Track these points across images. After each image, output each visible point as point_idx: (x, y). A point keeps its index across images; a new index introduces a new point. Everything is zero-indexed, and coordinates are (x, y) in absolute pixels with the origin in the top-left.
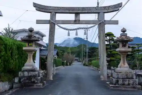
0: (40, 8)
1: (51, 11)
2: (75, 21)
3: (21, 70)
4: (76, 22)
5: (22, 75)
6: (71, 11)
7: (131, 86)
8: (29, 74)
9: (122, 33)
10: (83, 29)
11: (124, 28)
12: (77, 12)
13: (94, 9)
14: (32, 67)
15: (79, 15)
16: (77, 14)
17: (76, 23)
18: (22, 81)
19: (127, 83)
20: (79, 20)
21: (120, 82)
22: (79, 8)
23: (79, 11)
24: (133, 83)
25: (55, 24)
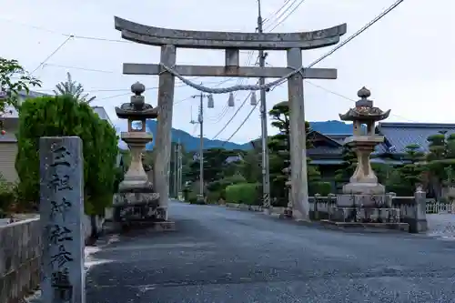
0: (132, 32)
1: (163, 41)
2: (227, 68)
3: (116, 190)
4: (230, 70)
5: (121, 200)
6: (216, 43)
7: (384, 223)
8: (138, 198)
9: (360, 98)
10: (247, 89)
11: (364, 88)
12: (231, 44)
13: (276, 39)
14: (143, 182)
15: (238, 52)
16: (232, 51)
17: (229, 73)
18: (124, 216)
19: (374, 216)
20: (238, 67)
21: (360, 214)
22: (237, 36)
23: (238, 44)
24: (390, 216)
25: (173, 75)
